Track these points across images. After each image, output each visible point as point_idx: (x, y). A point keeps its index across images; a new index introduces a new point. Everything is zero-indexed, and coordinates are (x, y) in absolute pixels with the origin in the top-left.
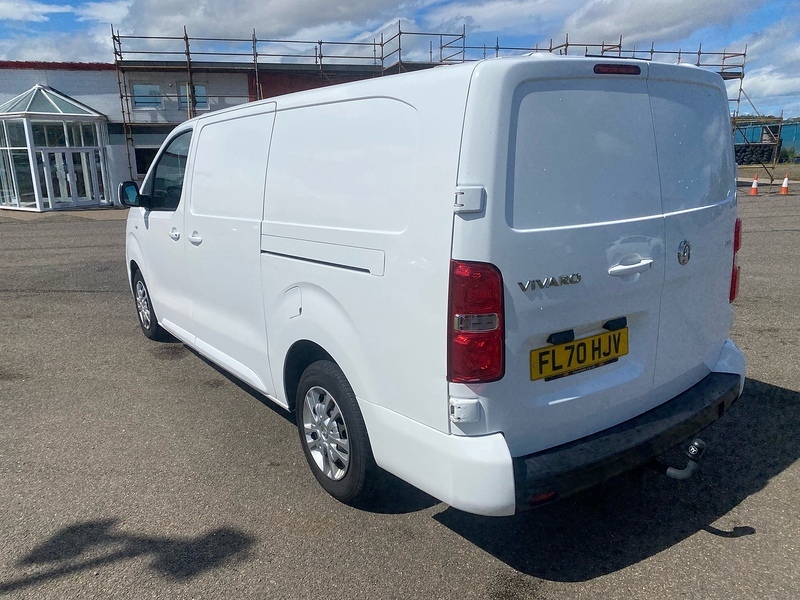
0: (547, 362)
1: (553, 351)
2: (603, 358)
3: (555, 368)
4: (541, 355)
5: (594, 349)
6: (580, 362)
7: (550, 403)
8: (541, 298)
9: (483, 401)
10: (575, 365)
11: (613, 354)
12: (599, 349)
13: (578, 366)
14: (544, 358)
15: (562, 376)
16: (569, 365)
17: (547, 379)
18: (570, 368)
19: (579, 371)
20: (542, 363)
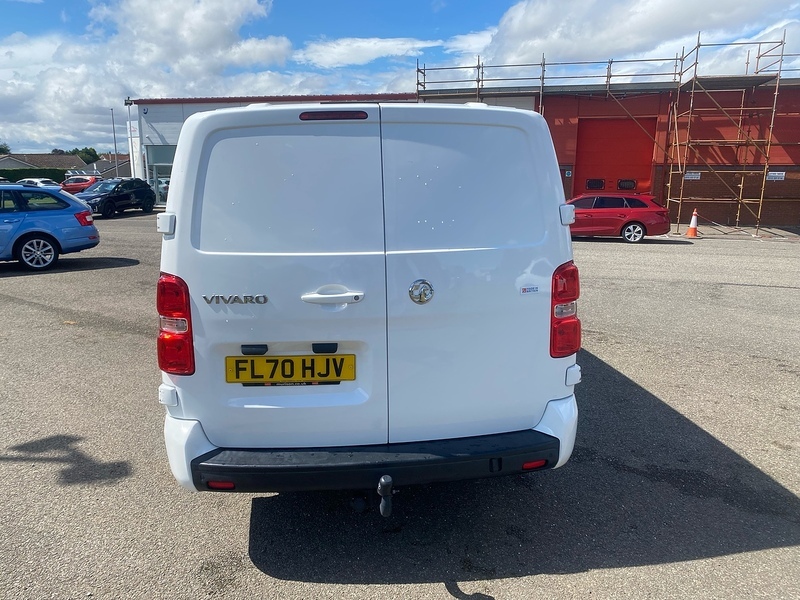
0: (245, 369)
1: (252, 362)
2: (317, 378)
3: (253, 376)
4: (238, 362)
5: (305, 368)
6: (284, 375)
7: (246, 406)
8: (226, 312)
9: (178, 390)
10: (278, 376)
11: (332, 376)
12: (312, 368)
13: (282, 379)
14: (241, 365)
15: (263, 384)
16: (272, 376)
17: (245, 385)
18: (271, 380)
19: (282, 384)
20: (238, 370)
